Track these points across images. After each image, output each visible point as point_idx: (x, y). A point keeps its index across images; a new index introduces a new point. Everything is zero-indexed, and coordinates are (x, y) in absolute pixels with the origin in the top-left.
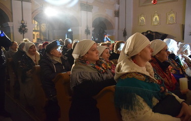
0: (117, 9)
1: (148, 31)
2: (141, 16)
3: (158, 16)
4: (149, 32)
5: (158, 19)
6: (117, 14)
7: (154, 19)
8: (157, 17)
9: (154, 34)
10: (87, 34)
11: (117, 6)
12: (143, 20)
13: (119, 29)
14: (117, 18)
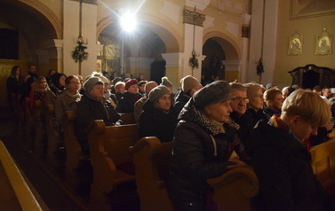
0: (247, 23)
1: (308, 66)
2: (293, 36)
3: (330, 36)
4: (310, 68)
5: (328, 43)
6: (246, 31)
7: (321, 42)
8: (327, 39)
9: (321, 71)
10: (193, 67)
11: (248, 17)
12: (297, 45)
13: (248, 59)
14: (245, 39)
